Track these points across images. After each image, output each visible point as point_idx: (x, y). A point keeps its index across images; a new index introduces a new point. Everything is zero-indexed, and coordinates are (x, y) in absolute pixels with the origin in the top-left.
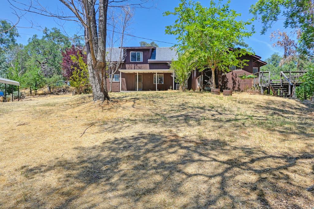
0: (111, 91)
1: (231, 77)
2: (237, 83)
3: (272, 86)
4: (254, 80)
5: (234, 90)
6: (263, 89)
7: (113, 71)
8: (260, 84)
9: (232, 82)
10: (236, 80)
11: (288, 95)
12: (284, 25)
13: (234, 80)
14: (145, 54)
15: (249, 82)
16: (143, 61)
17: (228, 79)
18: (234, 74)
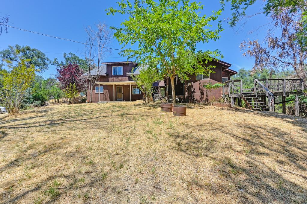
0: (92, 101)
1: (198, 87)
2: (205, 93)
3: (245, 96)
4: (224, 90)
5: (201, 100)
6: (233, 100)
7: (92, 84)
8: (230, 94)
9: (200, 92)
10: (204, 90)
11: (266, 108)
12: (264, 11)
13: (201, 90)
14: (125, 68)
15: (218, 93)
16: (123, 75)
17: (195, 89)
18: (201, 84)
